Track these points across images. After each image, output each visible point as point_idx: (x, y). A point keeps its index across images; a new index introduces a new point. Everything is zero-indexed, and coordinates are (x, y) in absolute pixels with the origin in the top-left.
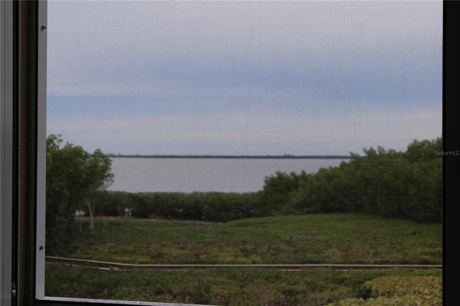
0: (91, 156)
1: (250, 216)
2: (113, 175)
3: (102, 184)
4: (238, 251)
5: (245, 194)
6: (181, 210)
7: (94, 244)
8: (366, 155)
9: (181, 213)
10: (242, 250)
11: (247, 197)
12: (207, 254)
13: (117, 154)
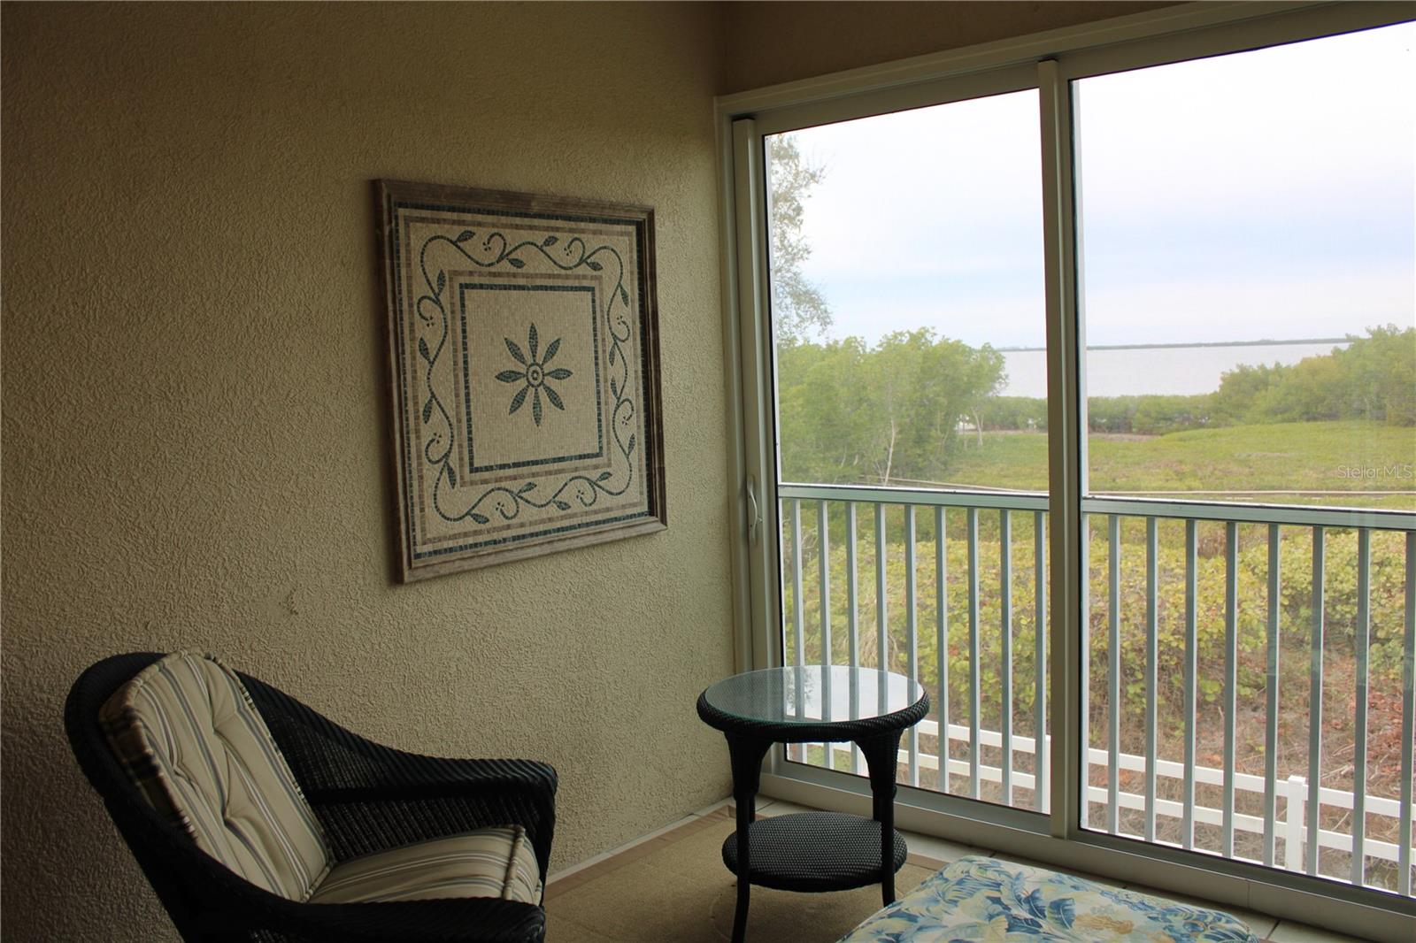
0: (979, 351)
1: (1201, 426)
2: (1007, 376)
3: (992, 388)
4: (1171, 473)
5: (1192, 397)
6: (1104, 421)
7: (980, 466)
8: (1371, 336)
9: (1104, 424)
10: (1177, 473)
11: (1195, 401)
12: (1127, 477)
13: (1022, 347)
